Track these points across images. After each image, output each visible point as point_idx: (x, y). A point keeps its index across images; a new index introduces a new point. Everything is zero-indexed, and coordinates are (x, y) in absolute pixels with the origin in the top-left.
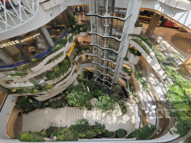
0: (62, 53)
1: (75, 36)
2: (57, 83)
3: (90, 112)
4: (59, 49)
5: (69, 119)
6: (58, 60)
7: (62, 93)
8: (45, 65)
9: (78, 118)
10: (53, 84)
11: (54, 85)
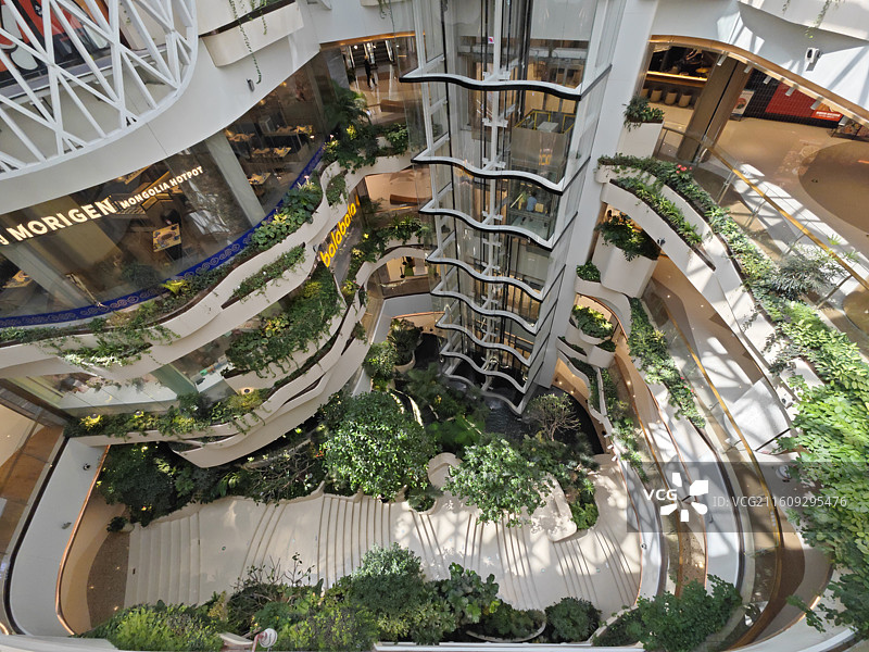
0: (298, 253)
1: (353, 172)
2: (279, 385)
3: (425, 517)
4: (284, 235)
5: (331, 552)
6: (279, 281)
7: (299, 431)
8: (224, 306)
9: (371, 548)
10: (261, 391)
11: (265, 394)
